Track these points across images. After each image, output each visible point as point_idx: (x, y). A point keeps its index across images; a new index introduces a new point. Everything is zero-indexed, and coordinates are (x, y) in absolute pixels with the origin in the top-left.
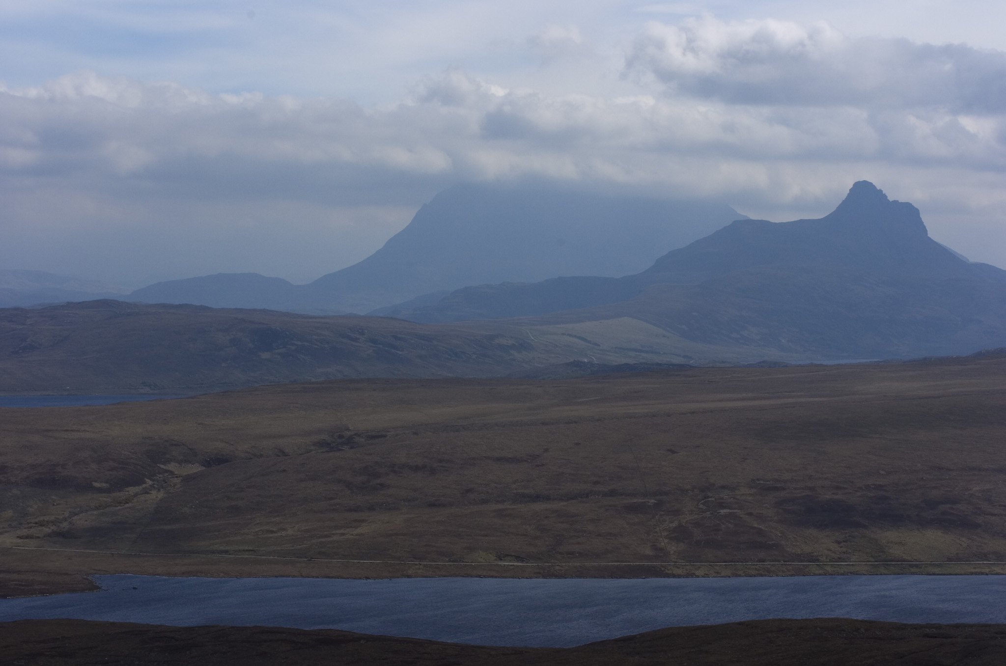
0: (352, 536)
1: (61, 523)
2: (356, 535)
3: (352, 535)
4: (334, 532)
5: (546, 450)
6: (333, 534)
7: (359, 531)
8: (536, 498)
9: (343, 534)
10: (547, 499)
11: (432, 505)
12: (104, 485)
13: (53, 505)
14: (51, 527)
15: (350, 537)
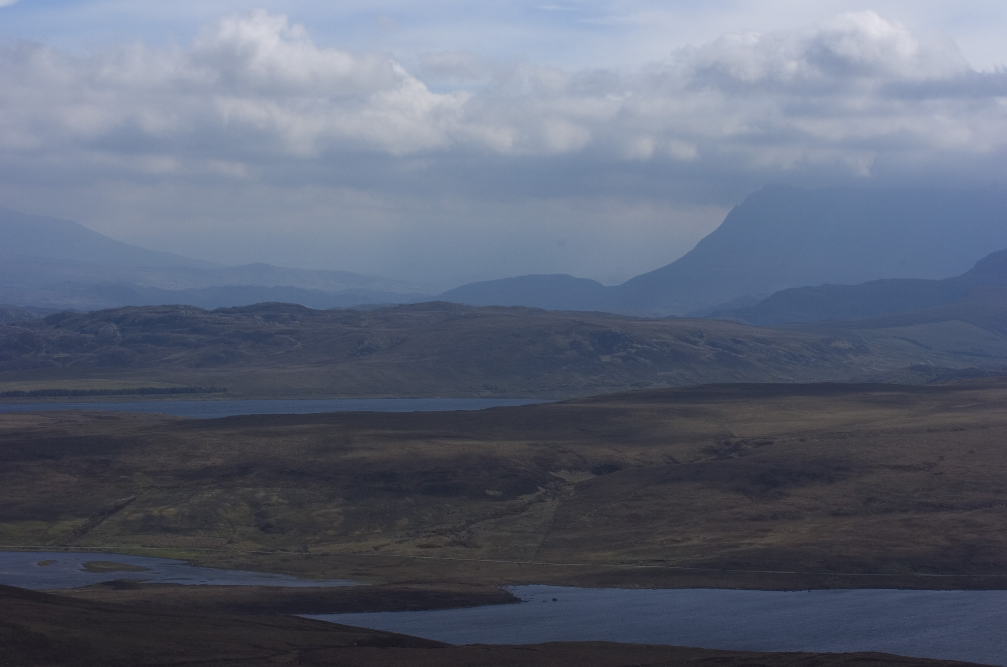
0: (761, 547)
1: (459, 531)
2: (764, 545)
3: (760, 545)
4: (740, 542)
5: (942, 458)
6: (742, 544)
7: (766, 541)
8: (940, 507)
9: (750, 544)
10: (951, 508)
11: (835, 514)
12: (497, 493)
13: (448, 513)
14: (450, 536)
15: (759, 547)
